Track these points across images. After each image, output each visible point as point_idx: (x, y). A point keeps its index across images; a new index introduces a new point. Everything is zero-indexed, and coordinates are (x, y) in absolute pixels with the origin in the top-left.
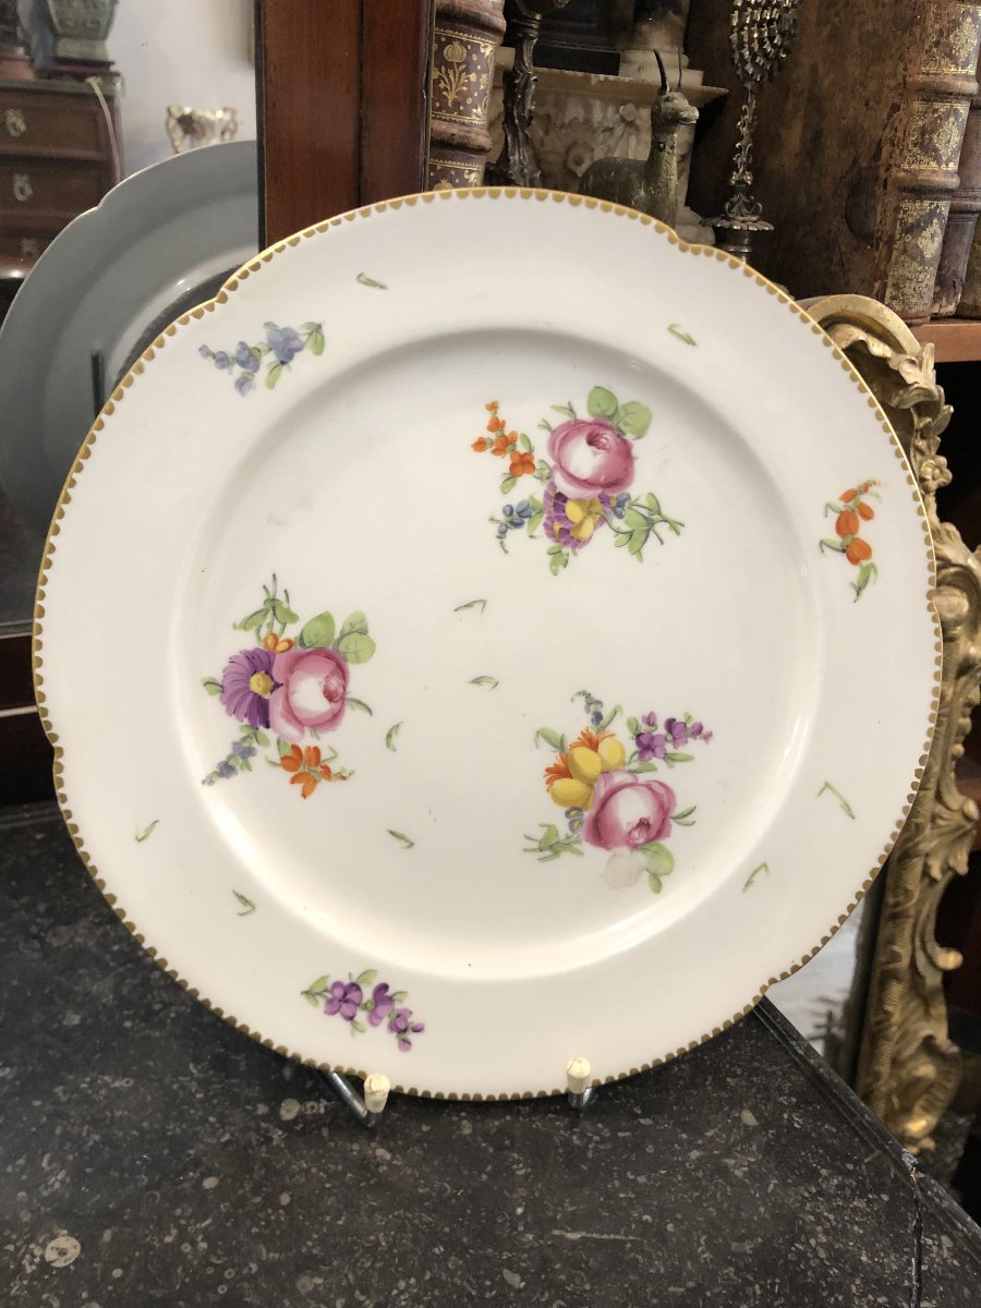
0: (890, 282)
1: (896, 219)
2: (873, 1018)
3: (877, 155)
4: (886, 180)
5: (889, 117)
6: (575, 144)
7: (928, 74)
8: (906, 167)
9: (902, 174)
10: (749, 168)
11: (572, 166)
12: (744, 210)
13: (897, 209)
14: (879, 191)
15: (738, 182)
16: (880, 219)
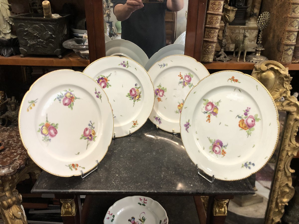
0: (282, 58)
1: (283, 49)
2: (276, 177)
3: (281, 40)
4: (282, 43)
5: (283, 34)
6: (237, 36)
7: (288, 29)
8: (285, 42)
9: (284, 43)
10: (261, 41)
11: (236, 39)
12: (260, 47)
13: (283, 48)
14: (281, 45)
15: (259, 43)
16: (281, 49)
